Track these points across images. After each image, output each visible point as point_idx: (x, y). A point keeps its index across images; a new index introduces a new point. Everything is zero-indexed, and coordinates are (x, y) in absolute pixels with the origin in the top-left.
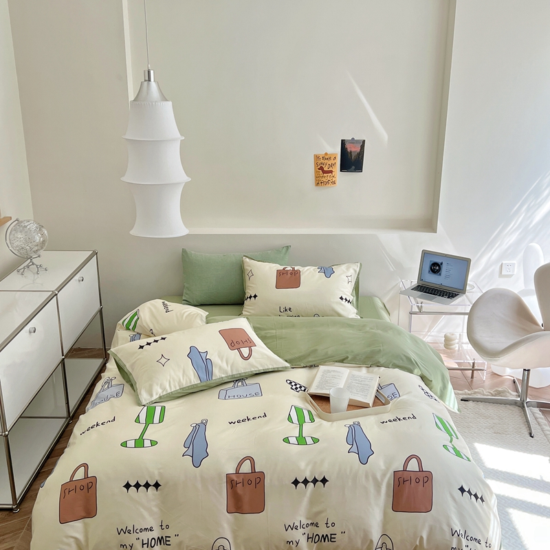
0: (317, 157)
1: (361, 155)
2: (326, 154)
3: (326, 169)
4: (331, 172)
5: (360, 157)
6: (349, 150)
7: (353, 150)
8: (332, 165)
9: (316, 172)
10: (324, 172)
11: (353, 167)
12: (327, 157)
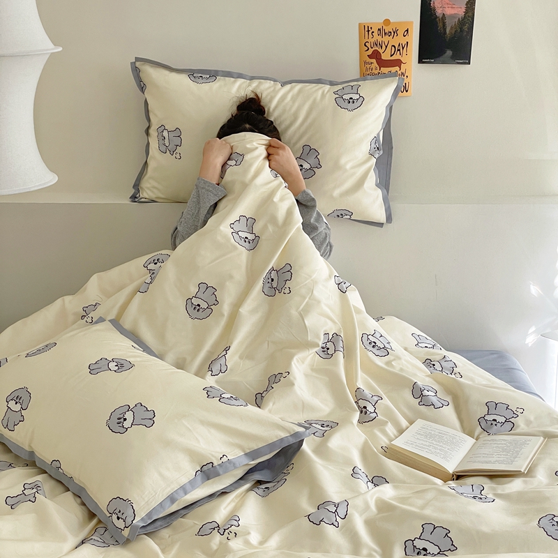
0: (366, 30)
1: (467, 23)
2: (387, 22)
3: (386, 56)
4: (398, 63)
5: (466, 28)
6: (439, 12)
7: (449, 11)
8: (399, 49)
9: (363, 63)
10: (383, 63)
11: (449, 53)
12: (387, 30)
